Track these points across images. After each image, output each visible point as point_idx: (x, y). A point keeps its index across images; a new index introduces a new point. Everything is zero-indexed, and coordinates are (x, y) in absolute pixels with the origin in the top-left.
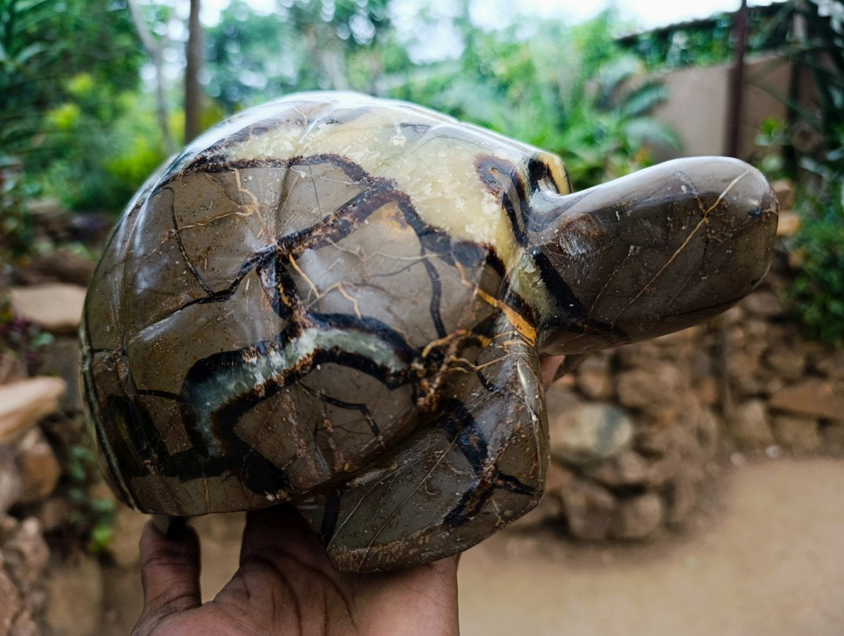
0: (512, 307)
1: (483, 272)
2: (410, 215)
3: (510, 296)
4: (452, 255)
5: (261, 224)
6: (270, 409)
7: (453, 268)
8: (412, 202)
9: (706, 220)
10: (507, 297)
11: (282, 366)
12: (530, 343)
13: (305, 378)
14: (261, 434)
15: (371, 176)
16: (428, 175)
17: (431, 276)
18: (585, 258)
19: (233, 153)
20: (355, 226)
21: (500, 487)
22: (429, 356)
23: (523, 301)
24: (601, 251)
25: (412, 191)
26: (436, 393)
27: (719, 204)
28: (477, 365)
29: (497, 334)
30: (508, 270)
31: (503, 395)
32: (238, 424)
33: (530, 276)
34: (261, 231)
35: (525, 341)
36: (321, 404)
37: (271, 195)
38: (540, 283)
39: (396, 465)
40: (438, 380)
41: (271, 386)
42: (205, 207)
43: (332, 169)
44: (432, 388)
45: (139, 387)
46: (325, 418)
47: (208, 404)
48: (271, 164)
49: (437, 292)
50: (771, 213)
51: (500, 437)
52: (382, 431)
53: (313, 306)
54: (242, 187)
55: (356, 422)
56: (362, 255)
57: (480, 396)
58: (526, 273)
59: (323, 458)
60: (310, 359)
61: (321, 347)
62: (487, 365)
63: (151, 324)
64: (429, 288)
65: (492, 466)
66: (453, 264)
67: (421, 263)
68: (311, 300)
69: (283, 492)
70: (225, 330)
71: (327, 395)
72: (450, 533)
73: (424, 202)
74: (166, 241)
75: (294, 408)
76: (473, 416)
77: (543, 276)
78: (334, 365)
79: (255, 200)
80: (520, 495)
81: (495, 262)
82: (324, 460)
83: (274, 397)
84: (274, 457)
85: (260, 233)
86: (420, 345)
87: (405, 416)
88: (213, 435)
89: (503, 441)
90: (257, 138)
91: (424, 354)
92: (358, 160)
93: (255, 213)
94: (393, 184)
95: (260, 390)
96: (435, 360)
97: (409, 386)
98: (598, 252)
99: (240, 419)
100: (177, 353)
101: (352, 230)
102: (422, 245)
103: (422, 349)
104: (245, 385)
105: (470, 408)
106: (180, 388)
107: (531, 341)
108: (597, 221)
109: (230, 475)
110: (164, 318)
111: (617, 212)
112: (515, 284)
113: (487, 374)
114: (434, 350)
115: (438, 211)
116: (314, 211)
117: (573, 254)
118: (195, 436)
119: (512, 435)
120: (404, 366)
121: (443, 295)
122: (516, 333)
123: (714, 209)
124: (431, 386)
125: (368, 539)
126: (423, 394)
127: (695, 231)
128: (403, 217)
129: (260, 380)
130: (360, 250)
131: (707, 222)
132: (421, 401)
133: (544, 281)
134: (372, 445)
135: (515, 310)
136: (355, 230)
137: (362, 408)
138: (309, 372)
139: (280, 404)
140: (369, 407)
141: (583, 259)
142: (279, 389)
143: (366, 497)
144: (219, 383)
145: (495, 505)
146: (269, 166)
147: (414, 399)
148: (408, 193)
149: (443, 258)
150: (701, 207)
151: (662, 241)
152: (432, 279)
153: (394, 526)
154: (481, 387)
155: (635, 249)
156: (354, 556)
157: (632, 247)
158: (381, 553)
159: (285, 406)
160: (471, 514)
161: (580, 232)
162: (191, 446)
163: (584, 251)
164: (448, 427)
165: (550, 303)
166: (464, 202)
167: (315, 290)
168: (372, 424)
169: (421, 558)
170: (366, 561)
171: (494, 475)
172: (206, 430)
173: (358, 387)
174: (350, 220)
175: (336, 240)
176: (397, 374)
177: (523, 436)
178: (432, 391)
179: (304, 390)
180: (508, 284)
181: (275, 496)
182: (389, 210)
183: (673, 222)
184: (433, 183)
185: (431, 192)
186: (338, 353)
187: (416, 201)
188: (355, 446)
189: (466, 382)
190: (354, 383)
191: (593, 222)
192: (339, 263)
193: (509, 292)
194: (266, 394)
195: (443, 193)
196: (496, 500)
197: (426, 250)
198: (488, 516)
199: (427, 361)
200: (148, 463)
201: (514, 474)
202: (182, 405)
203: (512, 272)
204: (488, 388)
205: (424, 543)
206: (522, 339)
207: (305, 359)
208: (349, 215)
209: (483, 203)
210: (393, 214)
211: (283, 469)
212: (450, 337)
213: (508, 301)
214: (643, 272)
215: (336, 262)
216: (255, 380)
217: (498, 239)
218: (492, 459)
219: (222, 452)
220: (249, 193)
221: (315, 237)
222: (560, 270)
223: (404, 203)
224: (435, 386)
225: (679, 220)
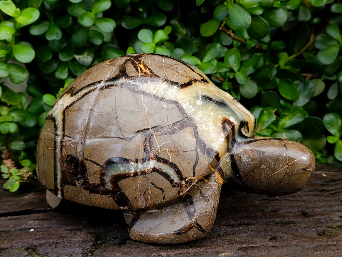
0: (218, 172)
1: (213, 160)
2: (196, 134)
3: (219, 168)
4: (205, 151)
5: (147, 119)
6: (133, 180)
7: (204, 156)
8: (198, 129)
9: (288, 166)
10: (217, 168)
11: (141, 168)
12: (220, 185)
13: (147, 175)
14: (127, 187)
15: (187, 114)
16: (206, 121)
17: (196, 156)
18: (247, 163)
19: (142, 86)
20: (178, 132)
21: (195, 227)
22: (188, 181)
23: (222, 170)
24: (253, 163)
25: (199, 125)
26: (186, 193)
27: (293, 163)
28: (201, 187)
29: (210, 179)
30: (221, 160)
31: (206, 199)
32: (120, 182)
33: (227, 163)
34: (147, 122)
35: (218, 184)
36: (150, 185)
37: (152, 110)
38: (230, 165)
39: (164, 210)
40: (188, 189)
41: (136, 174)
42: (128, 105)
43: (175, 108)
44: (185, 191)
45: (85, 157)
46: (150, 189)
47: (112, 172)
48: (154, 97)
49: (197, 162)
50: (310, 170)
51: (200, 212)
52: (166, 199)
53: (157, 153)
54: (143, 103)
55: (159, 193)
56: (177, 142)
57: (198, 197)
58: (226, 161)
59: (144, 201)
60: (151, 170)
61: (156, 167)
62: (204, 188)
63: (98, 138)
64: (195, 160)
65: (195, 220)
66: (204, 155)
67: (195, 151)
68: (157, 152)
69: (127, 207)
70: (126, 151)
71: (153, 182)
72: (175, 237)
73: (202, 130)
74: (111, 112)
75: (141, 183)
76: (194, 202)
77: (232, 164)
78: (158, 174)
79: (147, 110)
80: (200, 232)
81: (217, 157)
82: (144, 202)
83: (135, 177)
84: (129, 196)
85: (146, 122)
86: (186, 177)
87: (175, 196)
88: (110, 182)
89: (201, 214)
90: (151, 83)
91: (186, 180)
92: (184, 107)
93: (146, 114)
94: (193, 120)
95: (132, 174)
96: (189, 183)
97: (179, 188)
98: (252, 163)
99: (121, 180)
100: (106, 152)
101: (176, 133)
102: (197, 145)
103: (186, 178)
104: (127, 170)
105: (194, 200)
106: (103, 163)
107: (220, 184)
108: (255, 153)
109: (110, 196)
110: (103, 138)
111: (262, 153)
112: (221, 164)
113: (203, 191)
114: (190, 180)
115: (205, 135)
116: (165, 121)
117: (244, 160)
118: (102, 180)
119: (204, 212)
120: (180, 182)
121: (198, 164)
122: (216, 181)
123: (291, 164)
124: (185, 190)
125: (147, 231)
126: (182, 192)
127: (283, 168)
128: (194, 134)
129: (133, 171)
130: (177, 140)
131: (288, 167)
132: (181, 194)
133: (231, 165)
134: (162, 202)
135: (218, 173)
136: (177, 133)
137: (162, 190)
138: (150, 173)
139: (136, 180)
140: (164, 190)
141: (246, 163)
142: (138, 175)
143: (150, 217)
144: (118, 167)
145: (192, 232)
146: (154, 98)
147: (179, 192)
148: (198, 125)
149: (202, 152)
150: (288, 162)
151: (273, 167)
152: (197, 157)
153: (157, 229)
154: (200, 194)
155: (264, 167)
156: (140, 235)
157: (263, 166)
158: (150, 236)
159: (138, 181)
160: (183, 233)
161: (248, 154)
162: (99, 183)
163: (247, 161)
164: (185, 203)
165: (231, 173)
166: (214, 135)
167: (159, 149)
168: (164, 196)
169: (163, 242)
170: (143, 238)
171: (195, 223)
172: (108, 180)
173: (163, 183)
174: (176, 129)
175: (170, 134)
176: (176, 183)
177: (208, 214)
178: (185, 192)
179: (146, 178)
180: (219, 164)
181: (124, 207)
182: (190, 129)
183: (278, 163)
184: (206, 124)
185: (205, 127)
186: (160, 171)
187: (199, 129)
188: (156, 201)
189: (195, 191)
190: (162, 181)
191: (254, 152)
192: (169, 142)
193: (219, 167)
194: (133, 176)
195: (208, 129)
196: (193, 231)
197: (198, 147)
198: (188, 235)
199: (187, 182)
200: (77, 183)
201: (201, 225)
202: (102, 169)
203: (222, 160)
204: (202, 195)
205: (166, 237)
206: (218, 183)
207: (149, 169)
208: (177, 127)
209: (220, 137)
210: (191, 131)
211: (130, 200)
212: (196, 177)
213: (217, 169)
214: (264, 174)
215: (168, 142)
216: (131, 170)
217: (221, 150)
218: (196, 218)
219: (111, 189)
220: (145, 106)
221: (164, 131)
222: (238, 164)
223: (195, 128)
224: (187, 190)
225: (280, 163)
